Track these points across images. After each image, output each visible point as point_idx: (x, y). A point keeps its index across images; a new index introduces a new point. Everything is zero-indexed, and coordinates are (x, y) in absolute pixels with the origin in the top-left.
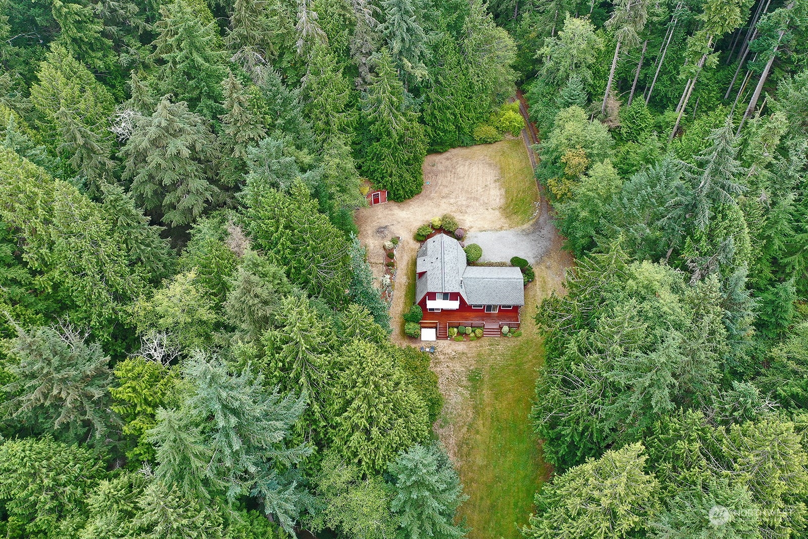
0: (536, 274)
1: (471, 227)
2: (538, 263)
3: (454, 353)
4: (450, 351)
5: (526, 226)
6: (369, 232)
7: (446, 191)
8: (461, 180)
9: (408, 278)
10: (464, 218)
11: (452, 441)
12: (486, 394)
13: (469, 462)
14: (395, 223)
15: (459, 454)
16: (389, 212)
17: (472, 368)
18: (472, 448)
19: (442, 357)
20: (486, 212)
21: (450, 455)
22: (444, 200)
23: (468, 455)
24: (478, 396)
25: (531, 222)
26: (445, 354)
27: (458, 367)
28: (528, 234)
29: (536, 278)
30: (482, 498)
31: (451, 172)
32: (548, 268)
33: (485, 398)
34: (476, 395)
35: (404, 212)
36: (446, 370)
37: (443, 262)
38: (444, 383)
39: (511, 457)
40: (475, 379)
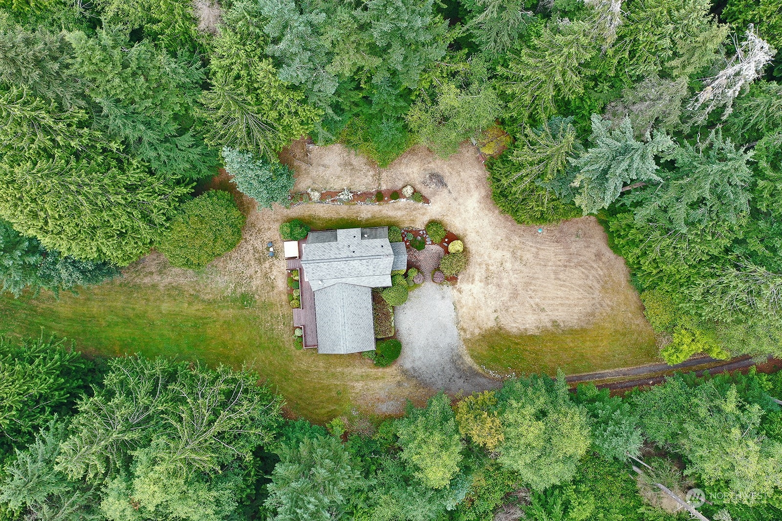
0: (388, 370)
1: (460, 291)
2: (405, 372)
3: (272, 277)
4: (275, 273)
5: (468, 360)
6: (432, 165)
7: (528, 256)
8: (553, 276)
9: (367, 220)
10: (477, 282)
11: (182, 280)
12: (230, 313)
13: (163, 297)
14: (454, 195)
15: (170, 288)
16: (472, 186)
17: (257, 297)
18: (175, 300)
19: (267, 265)
20: (490, 311)
21: (169, 279)
22: (508, 255)
23: (169, 295)
24: (226, 304)
25: (476, 367)
26: (270, 268)
27: (257, 282)
28: (453, 362)
29: (381, 370)
30: (134, 309)
31: (569, 261)
32: (399, 384)
33: (225, 311)
34: (228, 302)
35: (476, 205)
36: (251, 271)
37: (347, 259)
38: (238, 269)
39: (173, 336)
40: (246, 300)
